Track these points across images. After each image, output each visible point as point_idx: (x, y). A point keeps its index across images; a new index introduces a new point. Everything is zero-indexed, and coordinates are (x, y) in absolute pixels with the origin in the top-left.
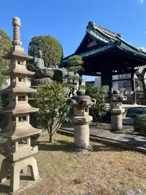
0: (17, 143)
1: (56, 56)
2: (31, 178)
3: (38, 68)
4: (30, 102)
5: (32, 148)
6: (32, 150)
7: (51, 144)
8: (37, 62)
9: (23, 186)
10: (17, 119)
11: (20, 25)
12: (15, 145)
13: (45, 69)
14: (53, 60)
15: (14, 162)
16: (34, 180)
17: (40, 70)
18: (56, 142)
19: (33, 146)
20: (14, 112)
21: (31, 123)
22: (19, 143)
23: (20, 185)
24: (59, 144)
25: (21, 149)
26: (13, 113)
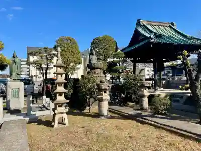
0: (57, 106)
6: (65, 110)
13: (96, 64)
16: (66, 125)
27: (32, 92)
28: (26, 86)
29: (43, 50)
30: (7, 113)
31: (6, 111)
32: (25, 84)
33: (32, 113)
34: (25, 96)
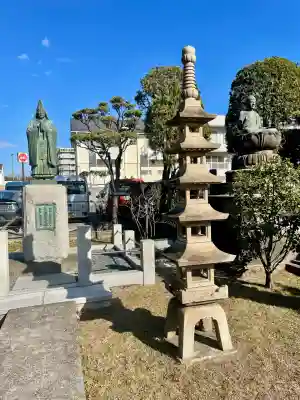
0: (189, 274)
1: (291, 100)
2: (216, 344)
3: (246, 131)
4: (212, 202)
5: (216, 287)
6: (217, 291)
7: (269, 290)
8: (245, 120)
9: (201, 353)
10: (189, 230)
11: (194, 58)
12: (185, 276)
13: (260, 133)
14: (282, 111)
15: (185, 306)
16: (222, 349)
17: (250, 135)
18: (279, 289)
19: (219, 285)
20: (183, 217)
21: (214, 240)
22: (193, 275)
23: (195, 350)
24: (287, 294)
25: (197, 285)
26: (181, 220)
27: (85, 213)
28: (73, 197)
29: (110, 105)
30: (25, 272)
31: (24, 266)
32: (69, 192)
33: (93, 278)
34: (71, 221)
